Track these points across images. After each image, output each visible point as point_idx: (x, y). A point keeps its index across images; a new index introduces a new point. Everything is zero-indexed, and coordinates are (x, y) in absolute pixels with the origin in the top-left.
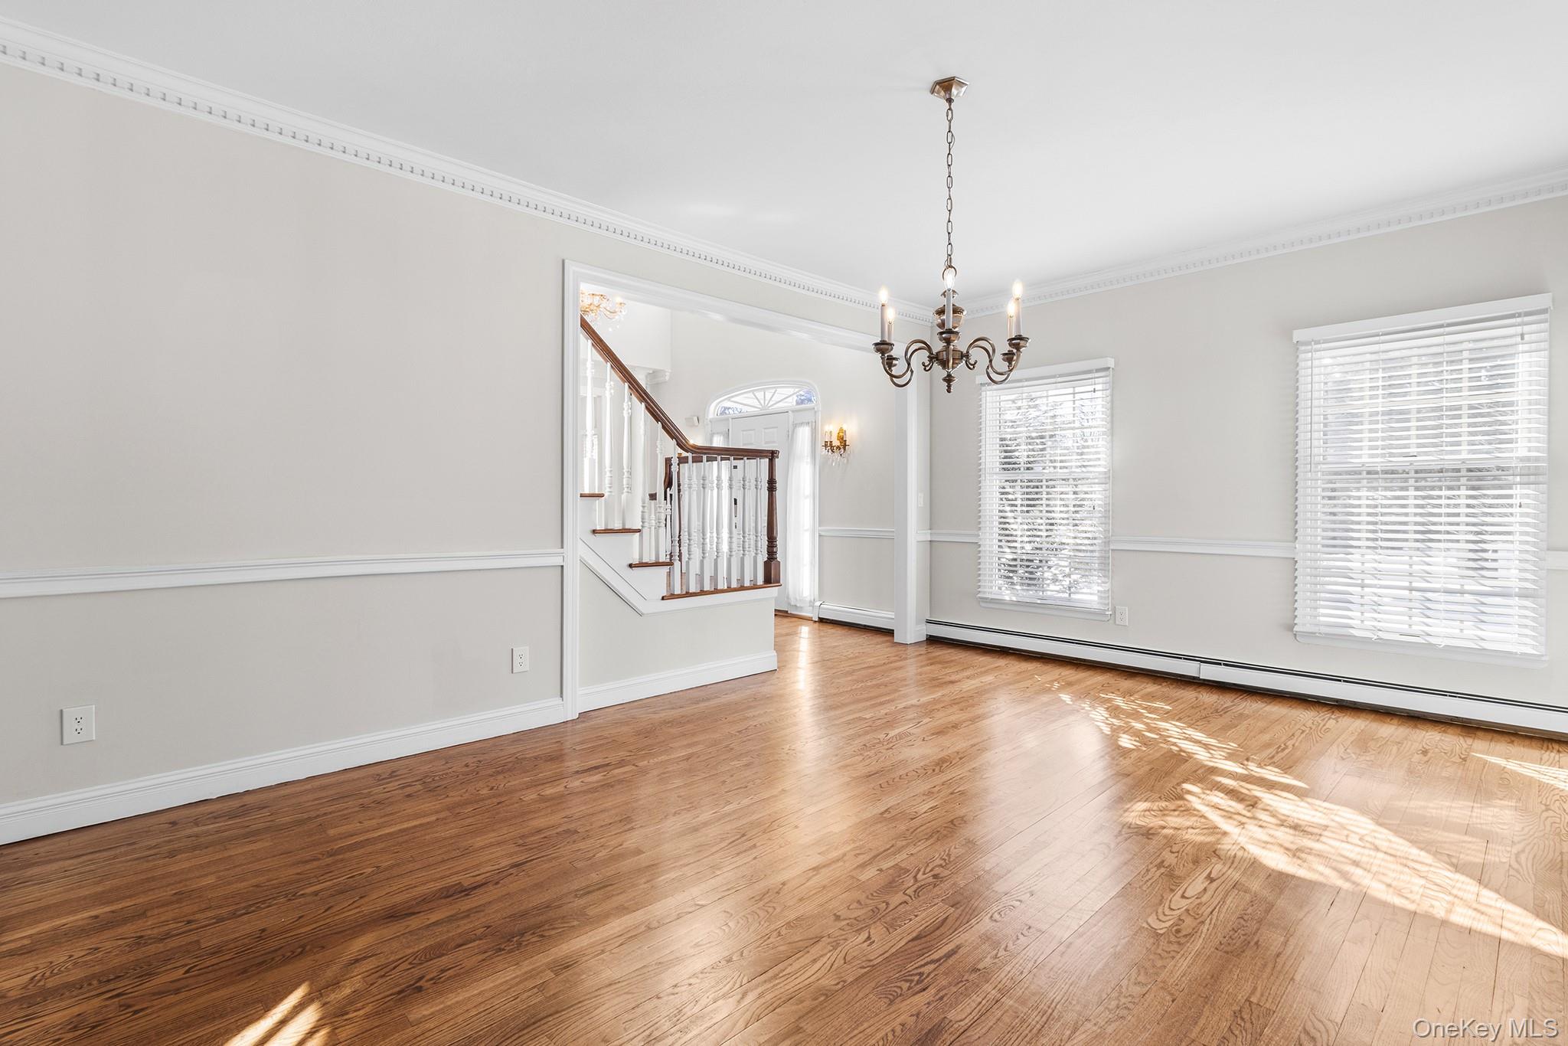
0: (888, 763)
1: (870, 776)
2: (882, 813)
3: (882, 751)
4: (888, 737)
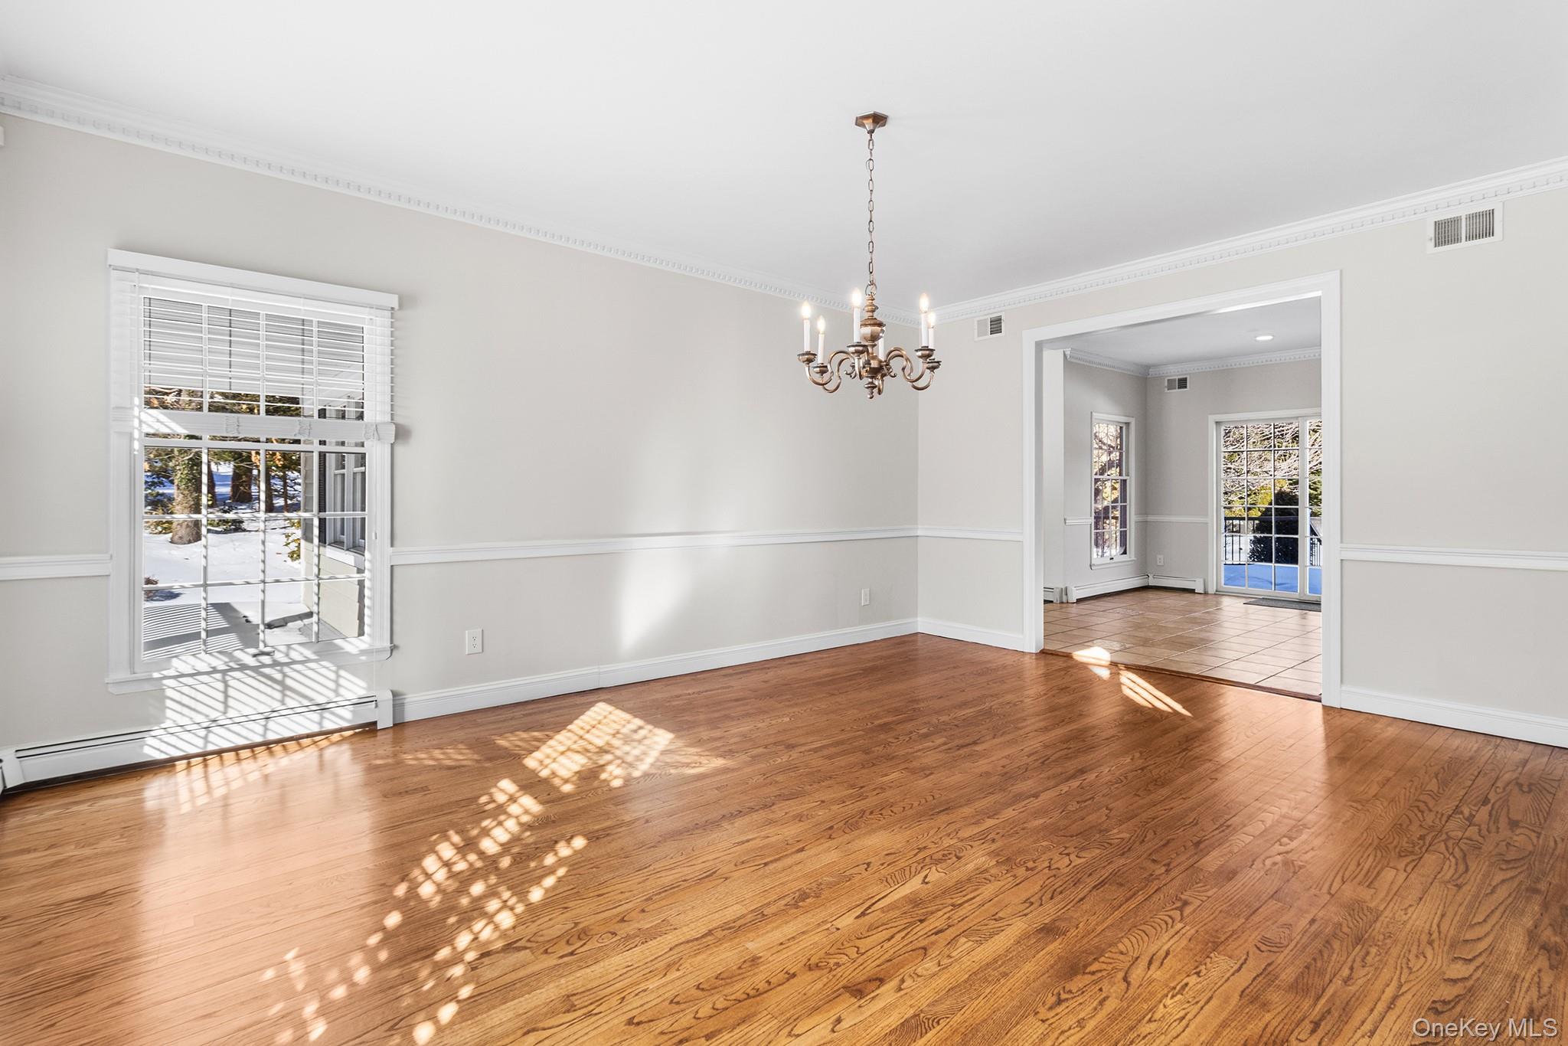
0: (925, 825)
1: (946, 809)
2: (932, 774)
3: (933, 845)
4: (923, 874)
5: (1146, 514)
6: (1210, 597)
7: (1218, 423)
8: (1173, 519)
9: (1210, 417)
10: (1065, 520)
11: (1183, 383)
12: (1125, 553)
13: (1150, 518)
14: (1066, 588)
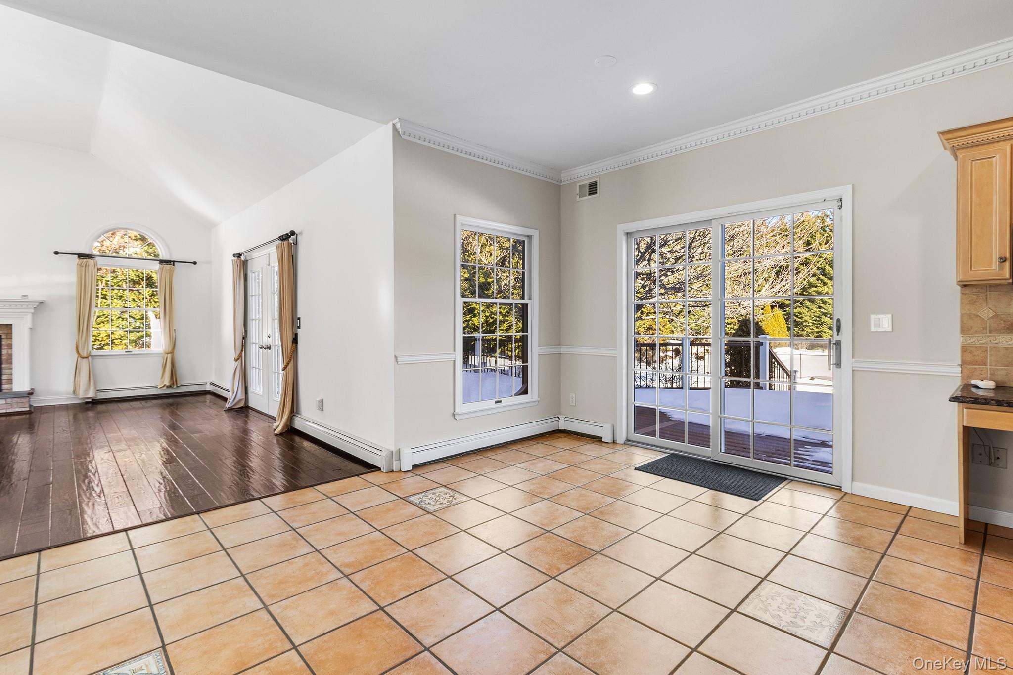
5: (559, 344)
6: (618, 447)
7: (628, 234)
8: (585, 351)
9: (619, 226)
10: (396, 357)
11: (593, 188)
12: (525, 392)
13: (564, 350)
14: (399, 451)
